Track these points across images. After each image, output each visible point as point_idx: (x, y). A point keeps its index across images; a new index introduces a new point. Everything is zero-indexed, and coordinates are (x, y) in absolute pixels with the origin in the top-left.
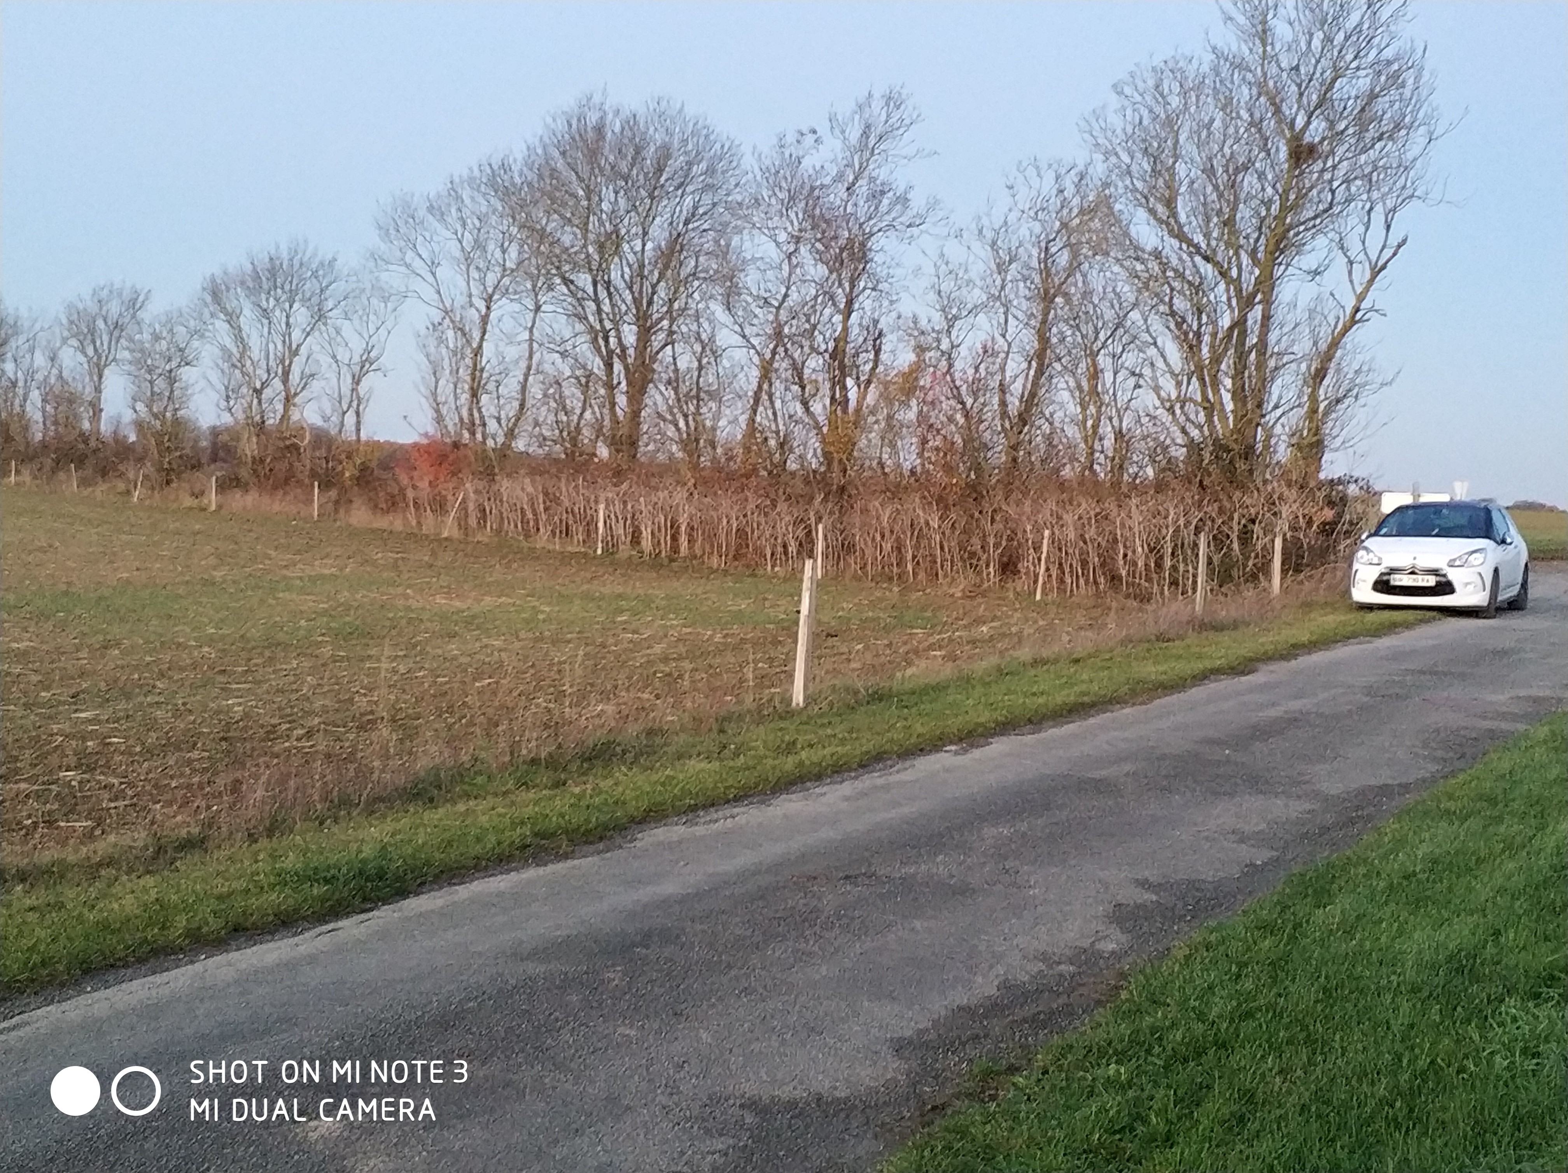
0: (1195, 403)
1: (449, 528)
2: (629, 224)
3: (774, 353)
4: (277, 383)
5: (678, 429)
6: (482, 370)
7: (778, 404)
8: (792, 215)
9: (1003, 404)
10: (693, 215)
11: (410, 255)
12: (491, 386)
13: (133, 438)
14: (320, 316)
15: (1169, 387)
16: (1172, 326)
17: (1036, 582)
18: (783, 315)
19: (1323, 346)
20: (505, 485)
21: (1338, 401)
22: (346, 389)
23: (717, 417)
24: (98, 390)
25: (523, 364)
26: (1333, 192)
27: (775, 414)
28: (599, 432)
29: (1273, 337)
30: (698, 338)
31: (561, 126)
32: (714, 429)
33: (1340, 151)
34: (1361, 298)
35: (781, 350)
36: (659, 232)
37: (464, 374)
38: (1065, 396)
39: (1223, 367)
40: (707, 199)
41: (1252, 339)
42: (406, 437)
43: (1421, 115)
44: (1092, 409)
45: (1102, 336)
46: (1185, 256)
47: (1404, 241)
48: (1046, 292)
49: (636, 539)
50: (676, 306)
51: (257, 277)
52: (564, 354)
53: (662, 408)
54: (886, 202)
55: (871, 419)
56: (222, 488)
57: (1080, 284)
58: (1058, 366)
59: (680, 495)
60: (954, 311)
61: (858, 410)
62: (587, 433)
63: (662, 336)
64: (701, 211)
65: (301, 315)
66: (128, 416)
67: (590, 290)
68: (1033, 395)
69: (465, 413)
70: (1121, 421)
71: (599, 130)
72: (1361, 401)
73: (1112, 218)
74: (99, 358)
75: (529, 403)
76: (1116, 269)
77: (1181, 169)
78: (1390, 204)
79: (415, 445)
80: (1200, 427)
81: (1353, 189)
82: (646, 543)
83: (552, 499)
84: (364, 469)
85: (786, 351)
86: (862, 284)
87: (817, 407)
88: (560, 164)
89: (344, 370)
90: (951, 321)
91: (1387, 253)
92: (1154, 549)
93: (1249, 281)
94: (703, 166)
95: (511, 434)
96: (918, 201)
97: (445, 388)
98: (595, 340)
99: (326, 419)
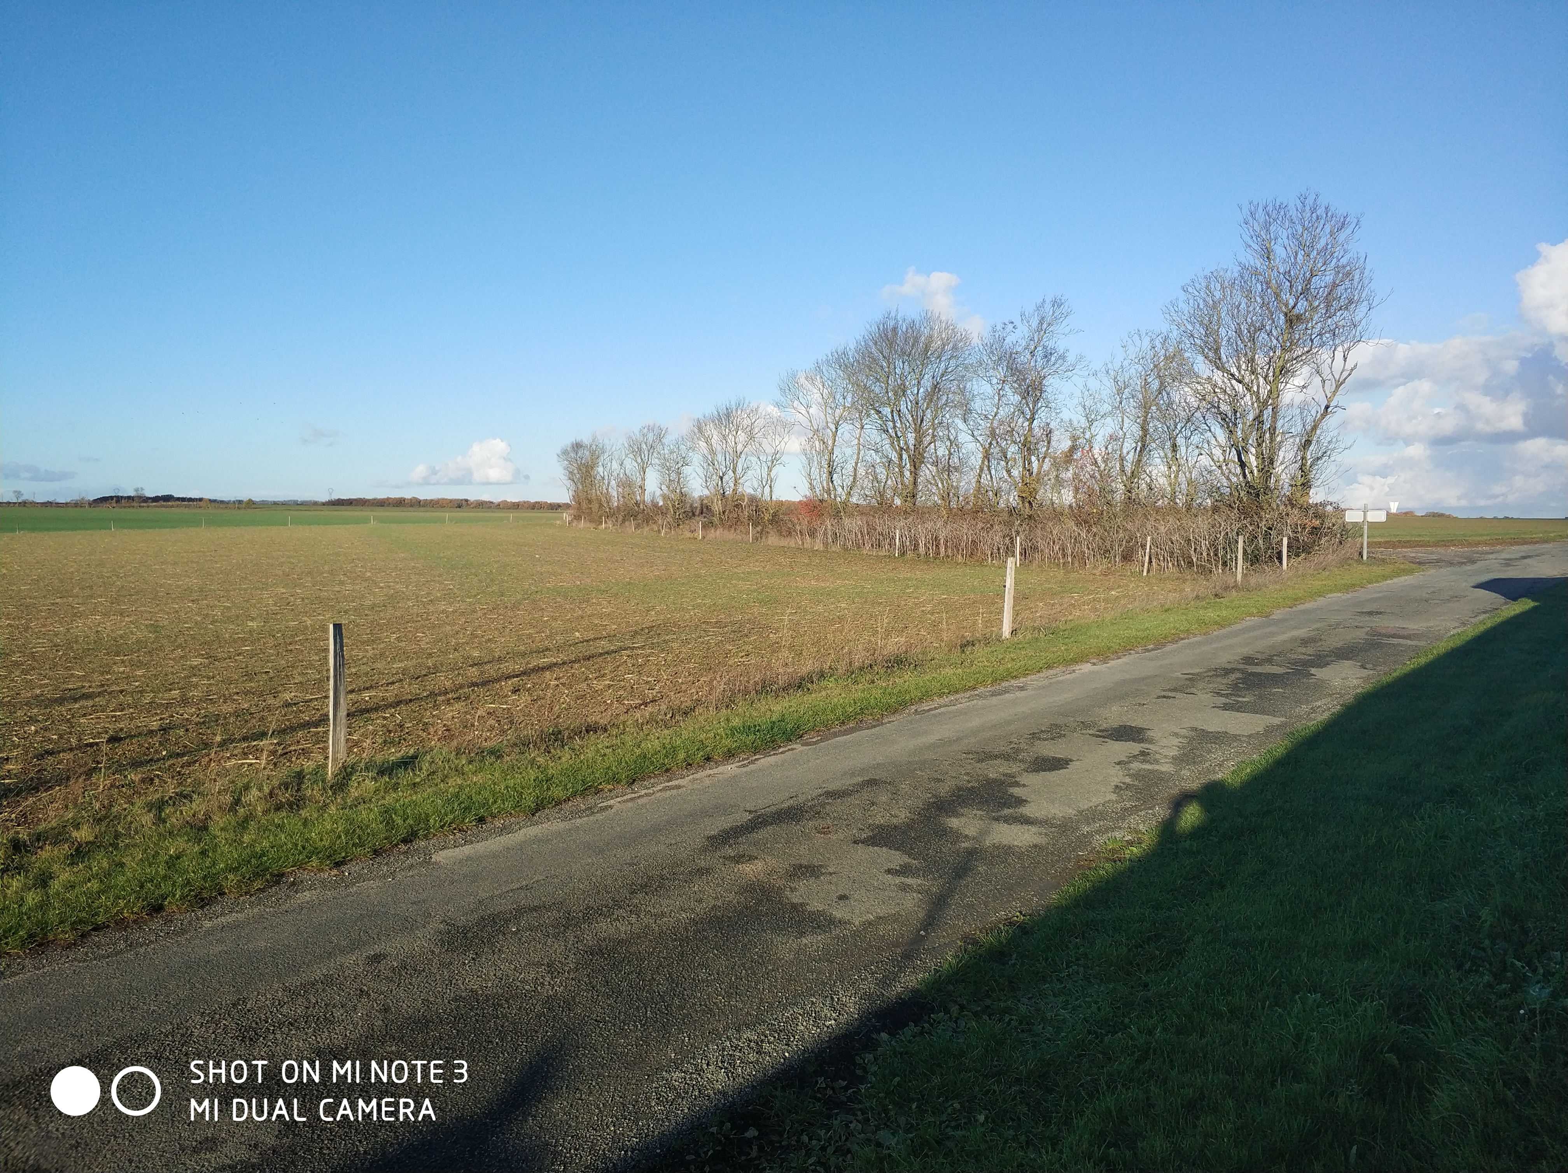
0: (1234, 462)
1: (819, 546)
2: (911, 381)
3: (991, 444)
4: (730, 473)
5: (938, 488)
6: (834, 462)
7: (993, 472)
8: (1000, 369)
9: (1122, 466)
10: (945, 372)
11: (796, 403)
12: (839, 469)
13: (661, 503)
14: (751, 437)
15: (1217, 453)
16: (1220, 420)
17: (1143, 566)
18: (996, 424)
19: (1308, 428)
20: (846, 521)
21: (1318, 459)
22: (765, 475)
23: (959, 481)
24: (643, 479)
25: (855, 457)
26: (1312, 341)
27: (991, 477)
28: (895, 490)
29: (1279, 424)
30: (949, 439)
31: (874, 328)
32: (957, 488)
33: (1316, 318)
34: (1329, 400)
35: (994, 442)
36: (927, 383)
37: (825, 464)
38: (1158, 461)
39: (1250, 442)
40: (953, 363)
41: (1267, 426)
42: (796, 498)
43: (1364, 295)
44: (1174, 468)
45: (1179, 427)
46: (1226, 380)
47: (1356, 366)
48: (1146, 403)
49: (916, 547)
50: (936, 422)
51: (720, 419)
52: (877, 451)
53: (929, 477)
54: (1053, 359)
55: (1046, 478)
56: (704, 527)
57: (1165, 398)
58: (1154, 445)
59: (939, 524)
60: (1093, 417)
61: (1039, 473)
62: (889, 493)
63: (929, 438)
64: (950, 370)
65: (742, 437)
66: (658, 493)
67: (890, 417)
68: (1139, 461)
69: (825, 485)
70: (1191, 473)
71: (895, 330)
72: (1332, 459)
73: (1183, 362)
74: (644, 463)
75: (859, 476)
76: (1186, 389)
77: (1223, 332)
78: (1346, 346)
79: (800, 501)
80: (1237, 475)
81: (1324, 339)
82: (922, 550)
83: (871, 528)
84: (775, 515)
85: (997, 443)
86: (1040, 404)
87: (1015, 473)
88: (874, 350)
89: (764, 464)
90: (1091, 422)
91: (1345, 374)
92: (1213, 545)
93: (1264, 393)
94: (951, 345)
95: (849, 494)
96: (1071, 358)
97: (815, 472)
98: (892, 444)
99: (755, 490)
